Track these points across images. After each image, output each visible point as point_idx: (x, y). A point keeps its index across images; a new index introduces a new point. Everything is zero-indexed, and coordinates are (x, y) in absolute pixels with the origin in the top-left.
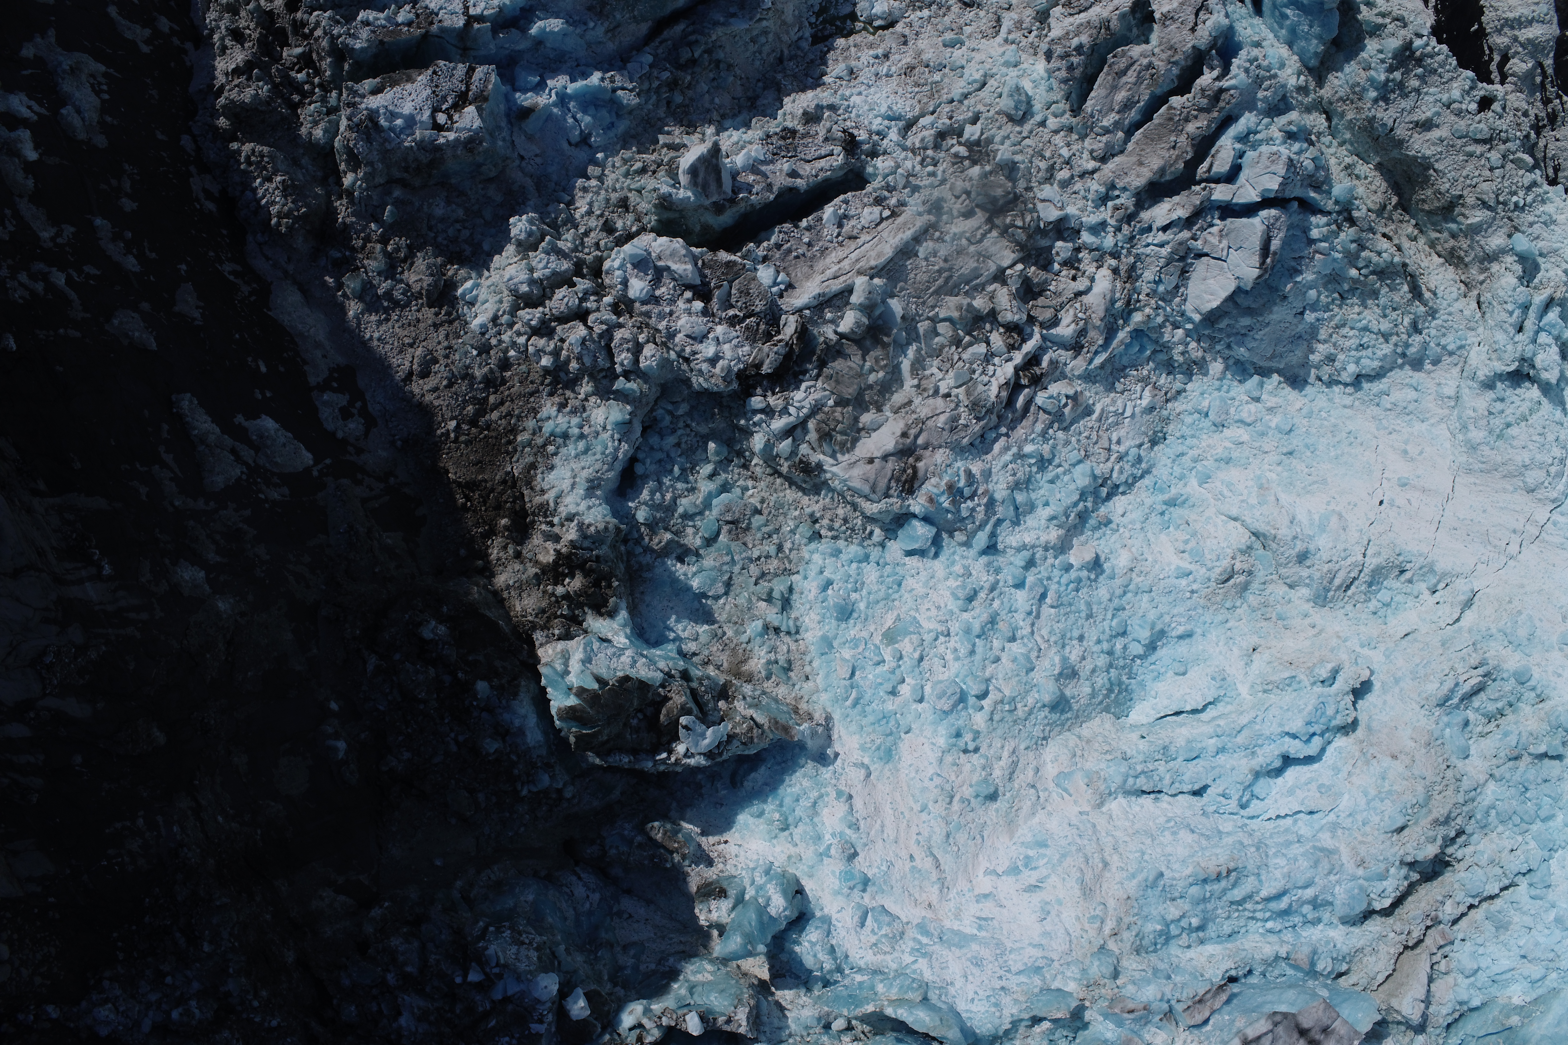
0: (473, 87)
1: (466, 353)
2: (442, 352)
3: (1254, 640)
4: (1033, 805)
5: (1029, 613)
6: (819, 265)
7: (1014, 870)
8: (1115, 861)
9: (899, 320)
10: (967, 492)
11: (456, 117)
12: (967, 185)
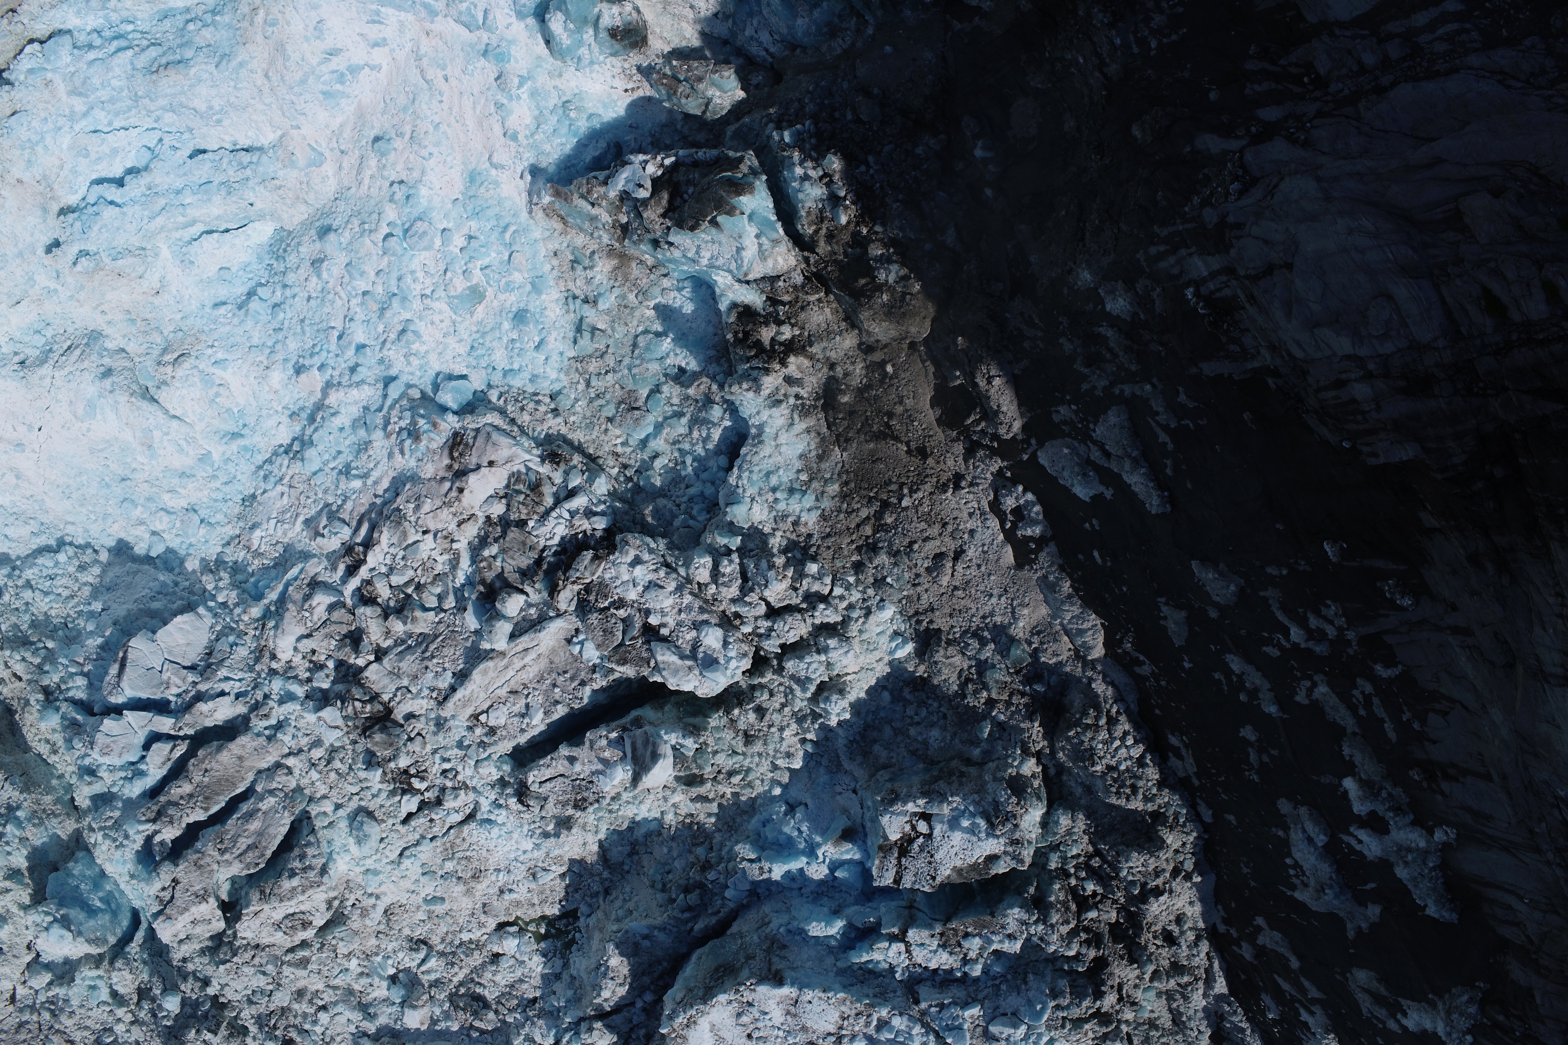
0: (894, 862)
1: (898, 580)
2: (921, 580)
3: (157, 301)
4: (341, 134)
5: (351, 320)
6: (543, 664)
7: (354, 70)
8: (260, 80)
9: (470, 608)
10: (405, 434)
11: (908, 828)
12: (410, 747)
